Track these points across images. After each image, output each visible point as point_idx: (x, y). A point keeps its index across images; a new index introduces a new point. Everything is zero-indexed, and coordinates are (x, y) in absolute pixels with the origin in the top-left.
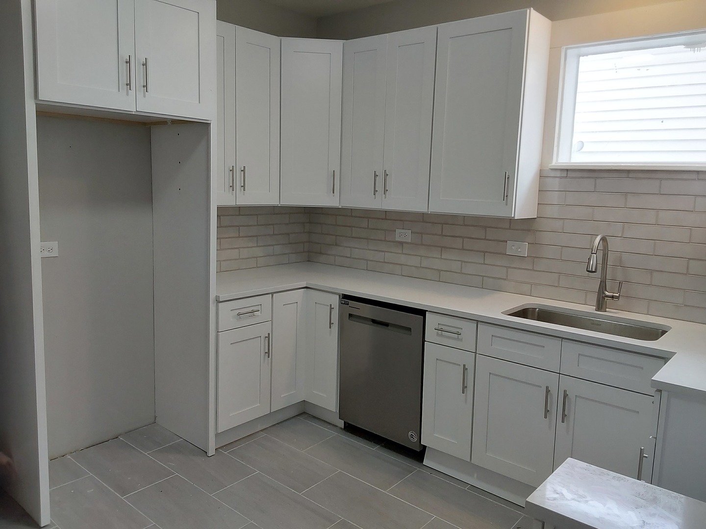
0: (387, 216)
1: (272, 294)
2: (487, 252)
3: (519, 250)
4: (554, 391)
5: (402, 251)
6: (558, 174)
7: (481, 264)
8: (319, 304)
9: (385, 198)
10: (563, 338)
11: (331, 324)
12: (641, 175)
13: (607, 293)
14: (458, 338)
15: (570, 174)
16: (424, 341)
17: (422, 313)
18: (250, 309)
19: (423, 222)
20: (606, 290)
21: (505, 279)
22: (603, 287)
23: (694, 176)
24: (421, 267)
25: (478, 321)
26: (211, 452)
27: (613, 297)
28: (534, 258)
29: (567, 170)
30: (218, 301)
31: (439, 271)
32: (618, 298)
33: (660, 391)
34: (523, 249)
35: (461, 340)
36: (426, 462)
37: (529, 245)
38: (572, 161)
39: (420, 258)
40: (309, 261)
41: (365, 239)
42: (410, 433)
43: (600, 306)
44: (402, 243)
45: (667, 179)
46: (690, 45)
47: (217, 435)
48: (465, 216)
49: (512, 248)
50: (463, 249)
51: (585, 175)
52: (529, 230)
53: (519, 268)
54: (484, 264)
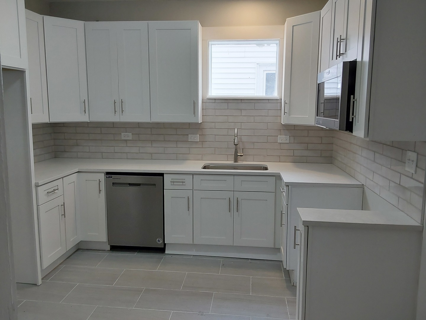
0: (113, 125)
1: (63, 178)
2: (178, 141)
3: (195, 138)
4: (232, 200)
5: (127, 144)
6: (211, 101)
7: (176, 147)
8: (87, 180)
9: (122, 115)
10: (234, 175)
11: (100, 191)
12: (246, 101)
13: (238, 154)
14: (183, 184)
15: (216, 101)
16: (164, 189)
17: (162, 175)
18: (52, 189)
19: (139, 127)
20: (238, 153)
21: (188, 154)
22: (236, 152)
23: (267, 101)
24: (140, 153)
25: (193, 174)
26: (40, 282)
27: (241, 156)
28: (202, 142)
29: (215, 99)
30: (37, 186)
31: (152, 154)
32: (243, 155)
33: (288, 186)
34: (197, 138)
35: (185, 185)
36: (166, 252)
37: (200, 136)
38: (212, 95)
39: (139, 148)
40: (55, 158)
41: (100, 140)
42: (157, 240)
43: (236, 161)
44: (126, 141)
45: (256, 103)
46: (258, 45)
47: (42, 271)
48: (164, 123)
49: (191, 138)
50: (164, 141)
51: (223, 101)
52: (199, 129)
53: (198, 148)
54: (177, 147)
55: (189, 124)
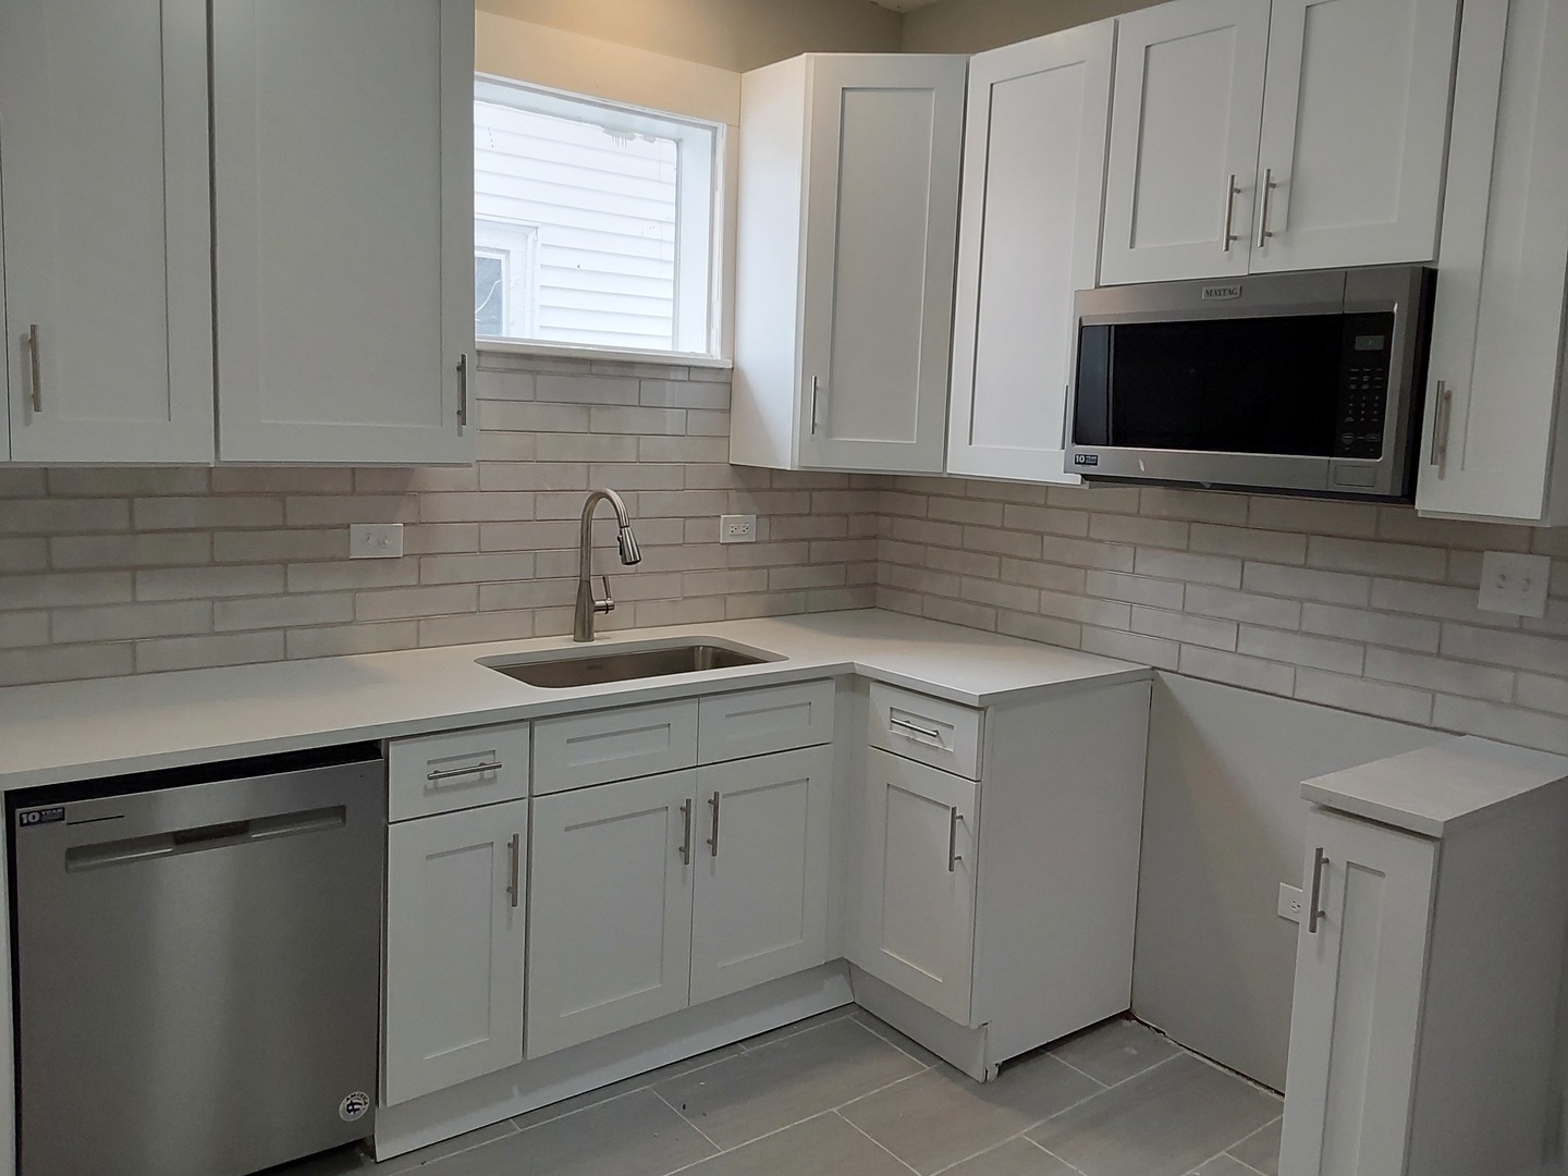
3: (384, 543)
7: (277, 595)
10: (699, 697)
13: (598, 604)
14: (483, 779)
20: (592, 598)
21: (350, 624)
22: (585, 593)
25: (533, 720)
28: (420, 558)
32: (612, 607)
33: (984, 708)
36: (382, 1153)
37: (407, 528)
43: (584, 630)
46: (611, 130)
49: (365, 540)
50: (213, 563)
51: (514, 364)
52: (403, 493)
53: (385, 588)
54: (286, 594)
55: (354, 471)
